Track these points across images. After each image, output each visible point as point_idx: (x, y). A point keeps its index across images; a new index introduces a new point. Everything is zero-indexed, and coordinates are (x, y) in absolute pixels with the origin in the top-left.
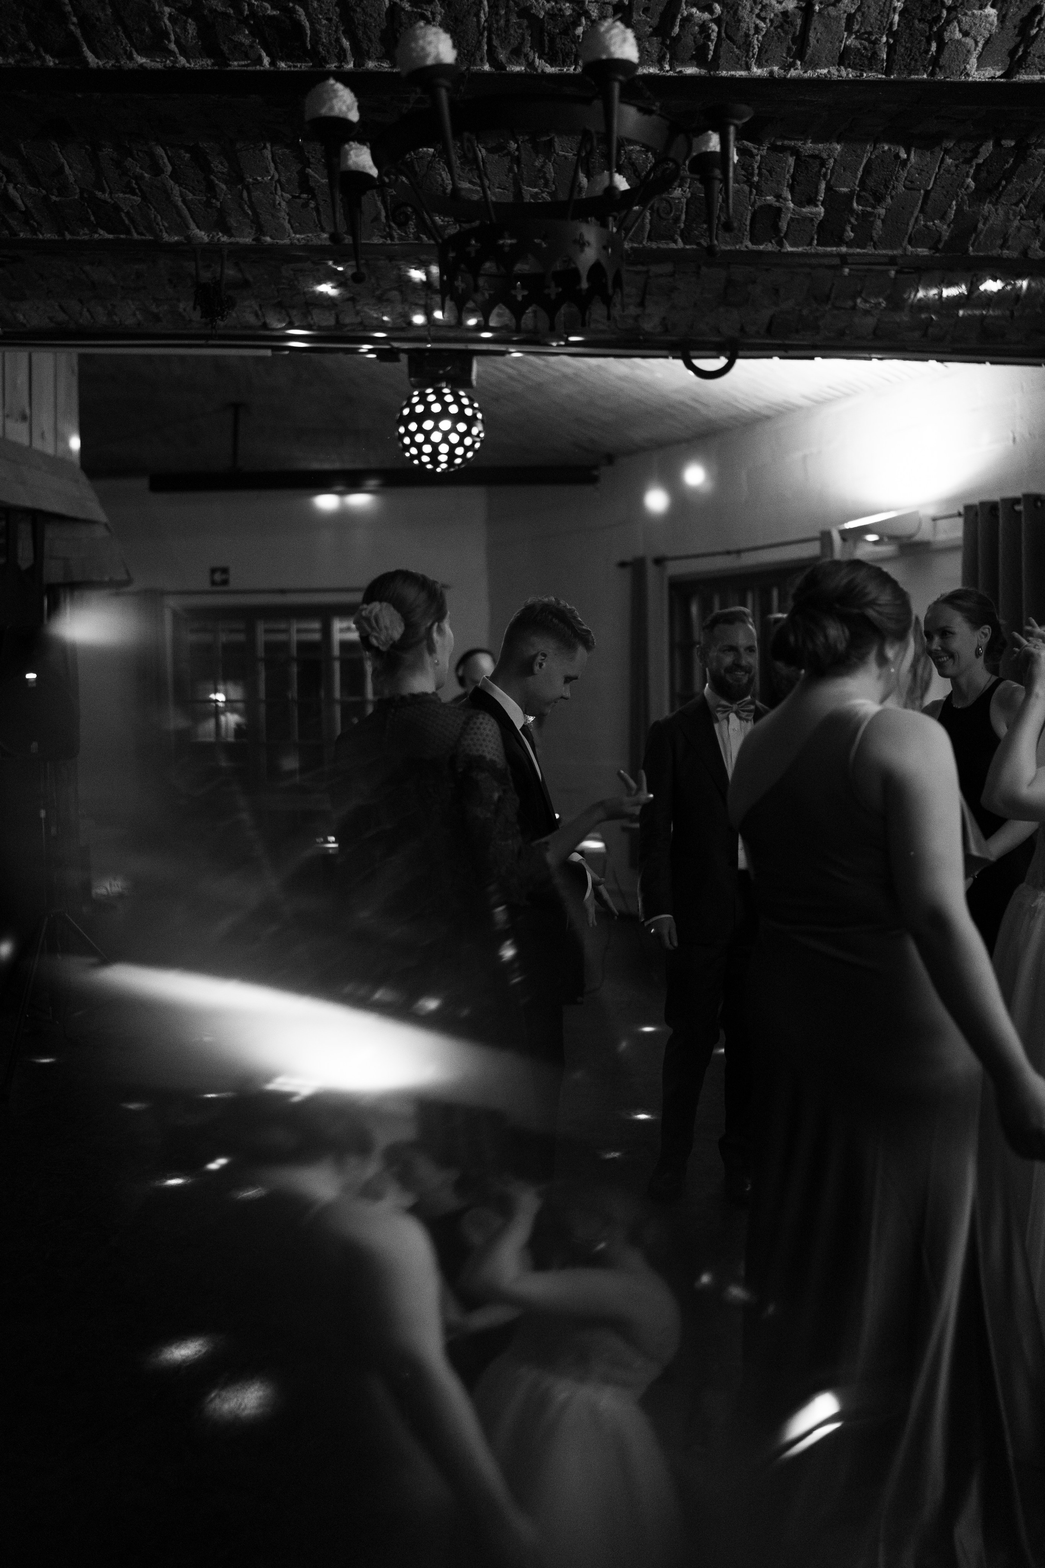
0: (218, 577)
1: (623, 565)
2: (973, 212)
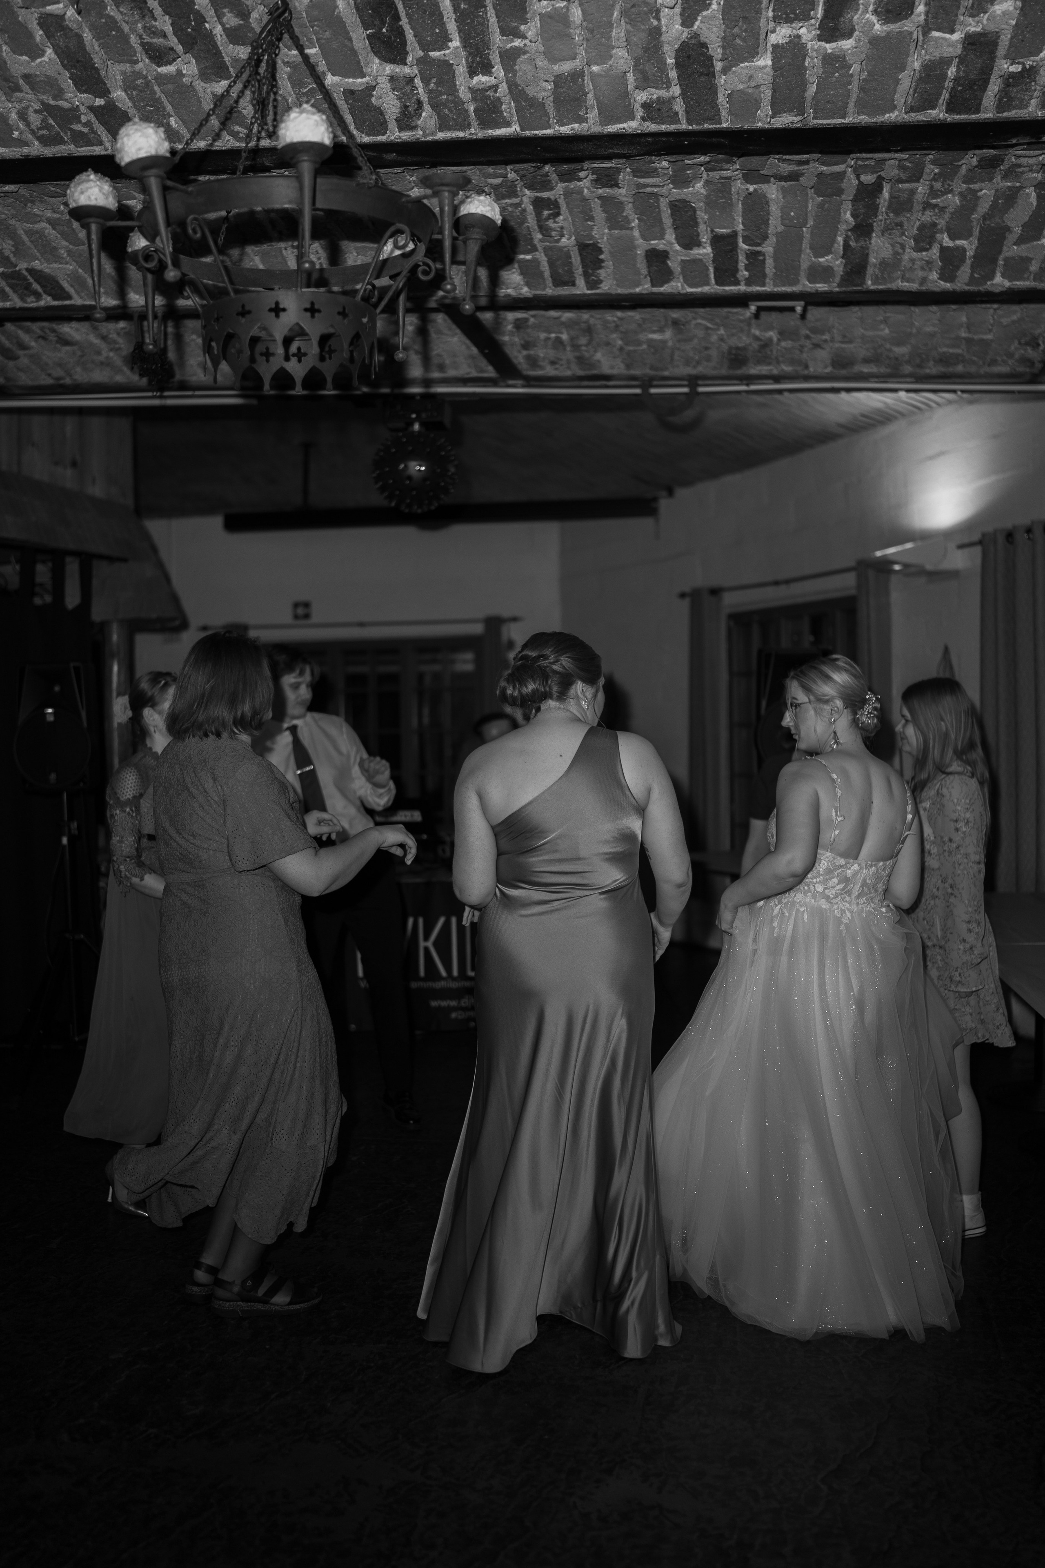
0: (300, 611)
1: (683, 595)
2: (861, 247)
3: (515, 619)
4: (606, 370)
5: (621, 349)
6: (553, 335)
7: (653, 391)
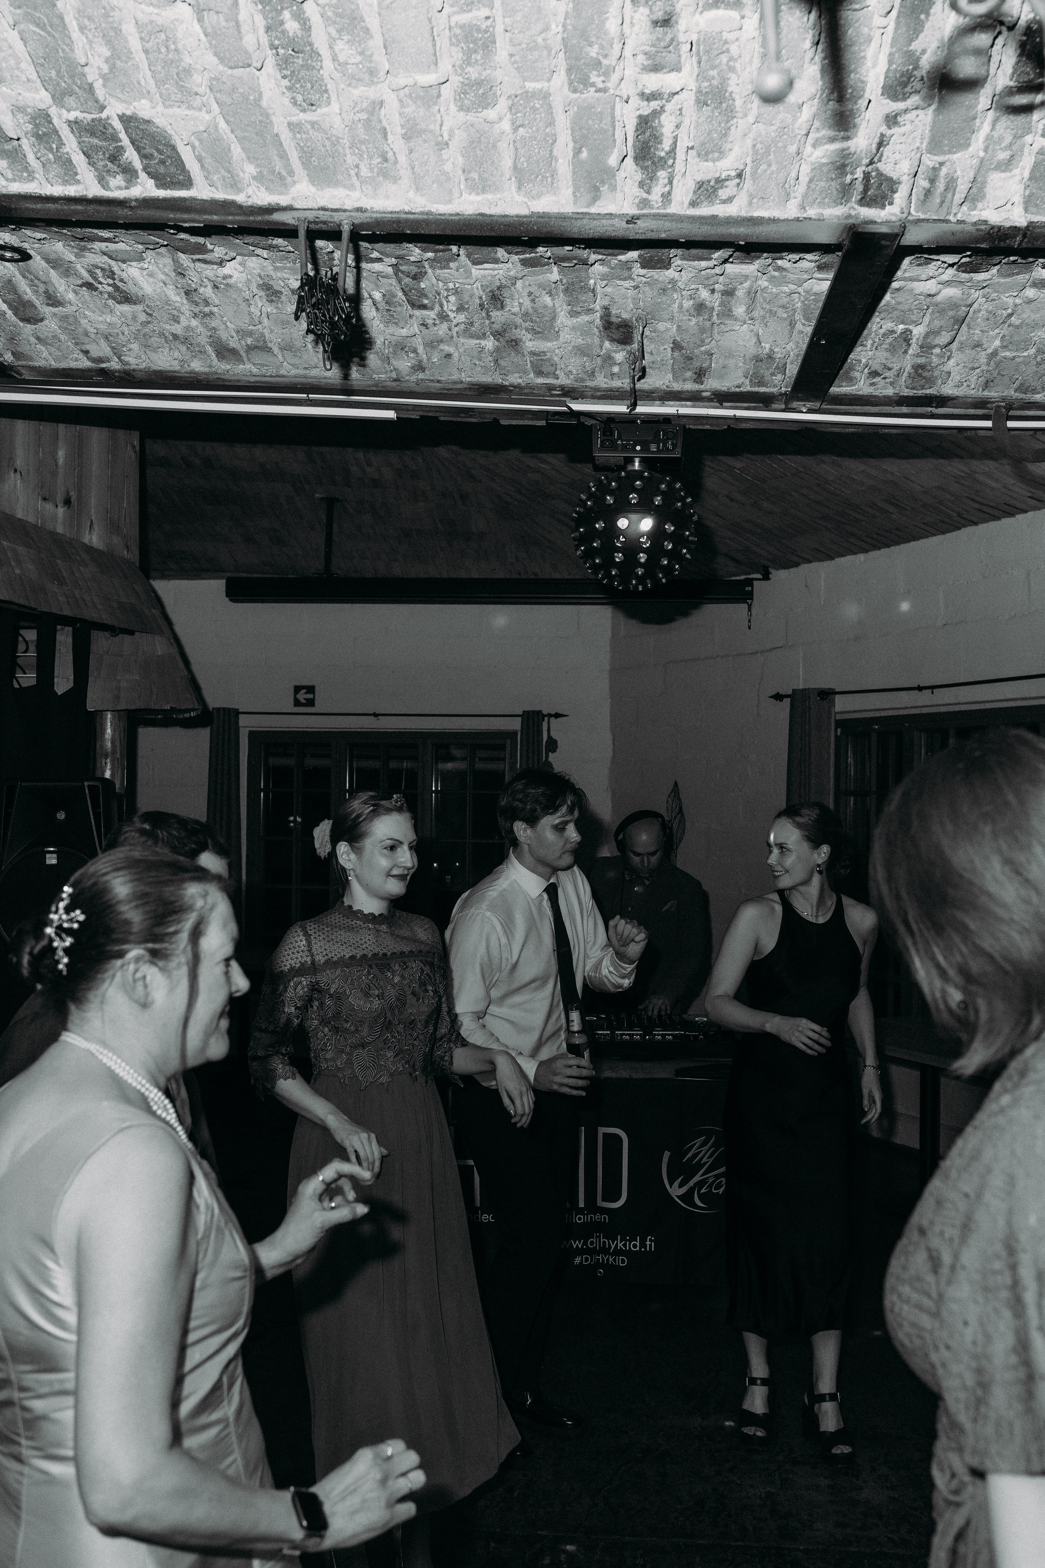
0: (303, 696)
1: (778, 697)
3: (557, 716)
4: (948, 390)
5: (995, 354)
6: (901, 327)
7: (1011, 424)
